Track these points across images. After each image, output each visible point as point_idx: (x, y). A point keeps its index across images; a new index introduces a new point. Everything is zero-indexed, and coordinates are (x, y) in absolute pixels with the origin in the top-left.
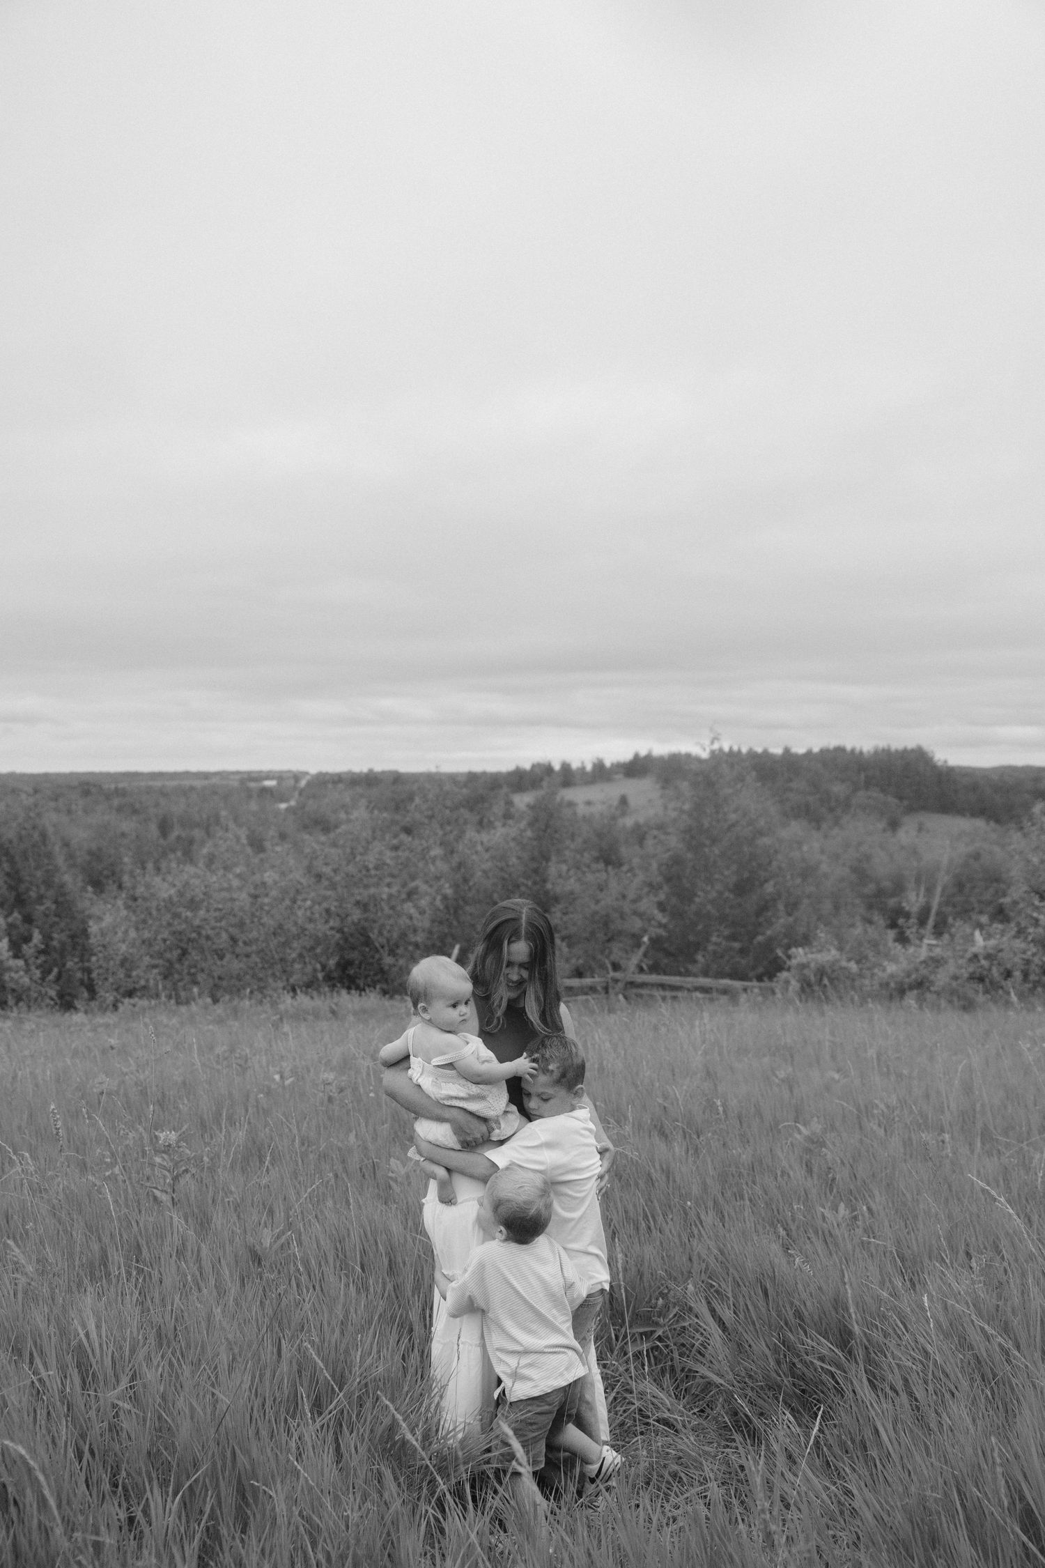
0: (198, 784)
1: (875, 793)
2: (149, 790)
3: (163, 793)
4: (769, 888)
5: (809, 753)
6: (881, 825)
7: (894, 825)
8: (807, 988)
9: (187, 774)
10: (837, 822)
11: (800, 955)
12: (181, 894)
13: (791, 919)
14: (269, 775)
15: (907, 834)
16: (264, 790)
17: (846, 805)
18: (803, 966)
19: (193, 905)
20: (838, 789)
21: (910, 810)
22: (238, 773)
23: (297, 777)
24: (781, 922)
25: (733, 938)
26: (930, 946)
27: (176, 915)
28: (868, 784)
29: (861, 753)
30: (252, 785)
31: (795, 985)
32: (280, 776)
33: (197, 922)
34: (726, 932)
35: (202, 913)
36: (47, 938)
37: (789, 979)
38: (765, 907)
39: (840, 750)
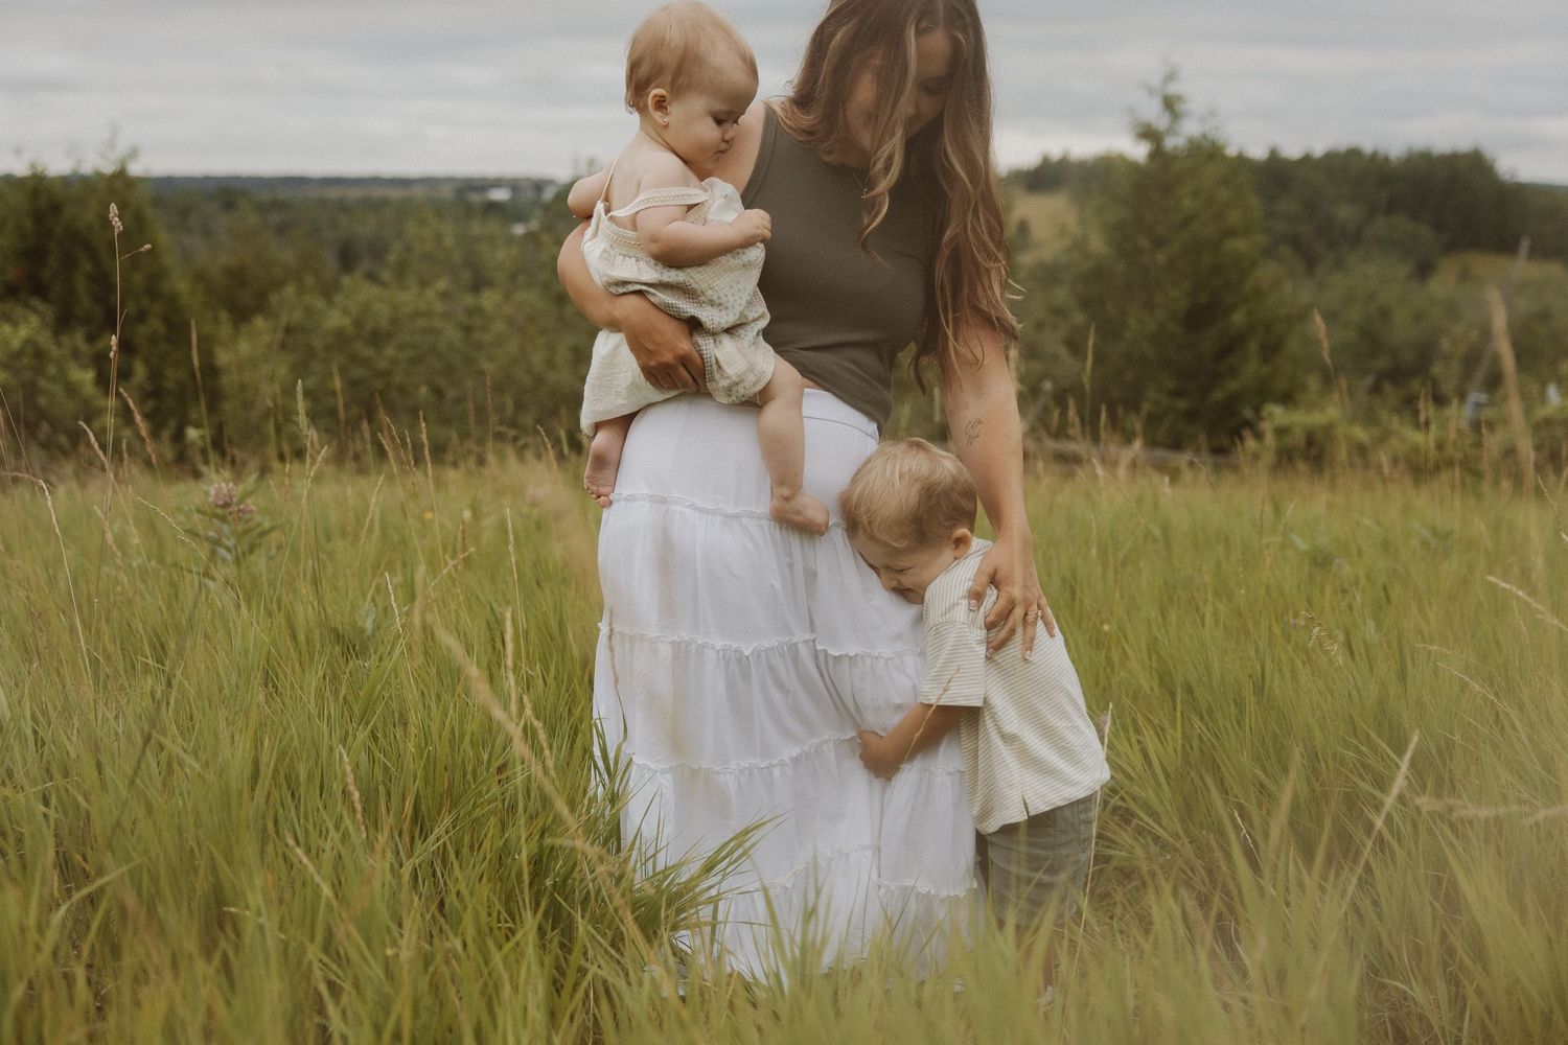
0: (395, 194)
1: (1401, 223)
2: (323, 203)
3: (343, 207)
4: (1238, 318)
5: (1307, 160)
6: (1402, 271)
7: (1424, 270)
8: (1286, 458)
9: (376, 181)
10: (1339, 264)
11: (1277, 414)
12: (358, 323)
13: (1265, 370)
14: (497, 183)
15: (1442, 284)
16: (492, 207)
17: (1355, 238)
18: (1281, 432)
19: (377, 339)
20: (1346, 213)
21: (1452, 247)
22: (451, 180)
23: (539, 186)
24: (1251, 368)
25: (1177, 394)
26: (1478, 405)
27: (354, 358)
28: (1391, 207)
29: (1386, 159)
30: (475, 198)
31: (1269, 457)
32: (514, 185)
33: (383, 364)
34: (1171, 384)
35: (390, 351)
36: (155, 374)
37: (1257, 449)
38: (1230, 347)
39: (1354, 153)
